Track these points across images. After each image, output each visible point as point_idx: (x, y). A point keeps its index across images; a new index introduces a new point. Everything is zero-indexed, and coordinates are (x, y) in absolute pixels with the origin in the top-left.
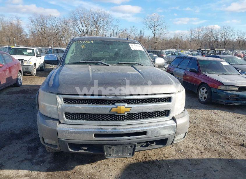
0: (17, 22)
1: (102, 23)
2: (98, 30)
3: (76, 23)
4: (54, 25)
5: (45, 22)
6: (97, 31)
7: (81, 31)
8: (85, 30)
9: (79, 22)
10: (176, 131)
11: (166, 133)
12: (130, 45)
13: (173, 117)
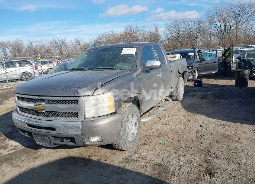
0: (155, 30)
1: (245, 16)
2: (239, 24)
3: (212, 22)
4: (188, 28)
5: (180, 26)
6: (237, 27)
7: (218, 29)
8: (223, 28)
9: (216, 20)
10: (81, 132)
11: (72, 132)
12: (124, 49)
13: (85, 119)
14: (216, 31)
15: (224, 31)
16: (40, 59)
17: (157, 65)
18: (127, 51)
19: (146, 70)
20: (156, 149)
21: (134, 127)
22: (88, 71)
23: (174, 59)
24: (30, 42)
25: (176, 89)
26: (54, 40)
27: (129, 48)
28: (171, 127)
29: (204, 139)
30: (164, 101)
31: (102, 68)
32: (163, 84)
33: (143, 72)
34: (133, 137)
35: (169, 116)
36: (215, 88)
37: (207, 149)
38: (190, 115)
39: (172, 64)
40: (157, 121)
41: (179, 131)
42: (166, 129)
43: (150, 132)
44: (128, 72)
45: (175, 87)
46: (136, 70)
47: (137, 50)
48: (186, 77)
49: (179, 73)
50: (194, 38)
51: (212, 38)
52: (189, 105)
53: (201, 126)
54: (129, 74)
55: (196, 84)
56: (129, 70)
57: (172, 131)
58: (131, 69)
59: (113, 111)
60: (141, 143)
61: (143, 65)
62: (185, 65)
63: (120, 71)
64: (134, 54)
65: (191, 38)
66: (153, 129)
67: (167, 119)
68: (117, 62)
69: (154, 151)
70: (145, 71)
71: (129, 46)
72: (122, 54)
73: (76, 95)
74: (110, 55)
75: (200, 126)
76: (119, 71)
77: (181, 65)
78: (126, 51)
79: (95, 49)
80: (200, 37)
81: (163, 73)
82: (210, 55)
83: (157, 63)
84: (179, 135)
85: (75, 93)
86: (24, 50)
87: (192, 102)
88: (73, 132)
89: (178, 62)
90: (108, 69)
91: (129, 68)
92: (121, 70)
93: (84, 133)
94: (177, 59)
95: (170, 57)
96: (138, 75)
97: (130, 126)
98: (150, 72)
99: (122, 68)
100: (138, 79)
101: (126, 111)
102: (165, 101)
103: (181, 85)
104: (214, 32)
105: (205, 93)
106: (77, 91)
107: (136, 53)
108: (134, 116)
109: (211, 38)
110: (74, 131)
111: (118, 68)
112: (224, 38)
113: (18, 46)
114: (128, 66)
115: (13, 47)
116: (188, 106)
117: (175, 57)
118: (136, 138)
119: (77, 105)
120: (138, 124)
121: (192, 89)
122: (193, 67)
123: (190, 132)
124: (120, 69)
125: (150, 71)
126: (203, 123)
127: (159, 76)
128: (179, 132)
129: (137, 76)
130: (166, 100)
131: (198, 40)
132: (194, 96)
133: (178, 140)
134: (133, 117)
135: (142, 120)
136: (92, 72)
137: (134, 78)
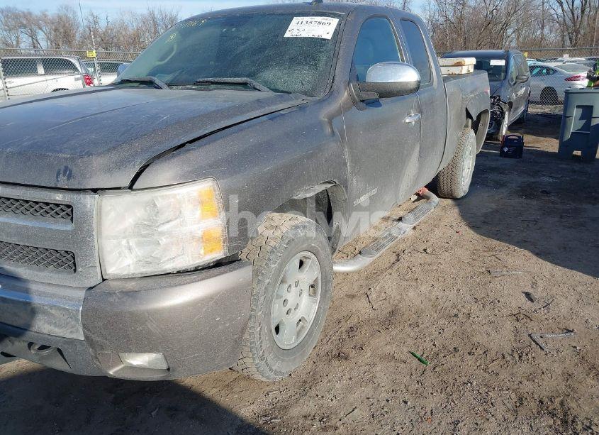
10: (84, 333)
11: (52, 327)
12: (295, 20)
13: (104, 280)
14: (560, 11)
15: (580, 11)
16: (95, 55)
17: (407, 83)
18: (306, 27)
19: (365, 96)
20: (375, 381)
21: (305, 299)
22: (166, 91)
23: (456, 70)
24: (92, 15)
25: (454, 165)
26: (152, 14)
27: (313, 15)
28: (430, 292)
29: (543, 353)
30: (413, 200)
31: (212, 83)
32: (417, 149)
33: (354, 102)
34: (298, 334)
35: (425, 250)
36: (561, 166)
37: (557, 401)
38: (489, 249)
39: (451, 87)
40: (388, 265)
41: (455, 311)
42: (414, 297)
43: (361, 306)
44: (299, 102)
45: (451, 157)
46: (331, 93)
47: (339, 25)
48: (484, 129)
49: (469, 115)
50: (500, 26)
51: (546, 31)
52: (486, 215)
53: (528, 295)
54: (301, 108)
55: (506, 150)
56: (305, 93)
57: (434, 306)
58: (314, 90)
59: (219, 254)
60: (327, 348)
61: (357, 78)
62: (487, 92)
63: (272, 94)
64: (329, 37)
65: (490, 26)
66: (373, 296)
67: (421, 257)
68: (266, 64)
69: (369, 390)
70: (363, 101)
71: (313, 11)
72: (287, 35)
73: (63, 183)
74: (247, 39)
75: (523, 298)
76: (265, 94)
77: (476, 90)
78: (301, 28)
79: (204, 19)
80: (514, 26)
81: (421, 112)
82: (545, 71)
83: (409, 76)
84: (455, 327)
85: (58, 174)
86: (78, 36)
87: (493, 205)
88: (56, 329)
89: (468, 80)
90: (232, 87)
91: (307, 87)
92: (276, 90)
93: (95, 338)
94: (464, 70)
95: (446, 66)
96: (339, 113)
97: (291, 297)
98: (380, 105)
99: (280, 86)
100: (336, 130)
101: (275, 247)
102: (416, 201)
103: (467, 153)
104: (553, 12)
105: (533, 180)
106: (66, 168)
107: (336, 33)
108: (308, 263)
109: (542, 28)
110: (60, 326)
111: (266, 83)
112: (577, 32)
113: (64, 26)
114: (301, 77)
115: (53, 27)
116: (483, 219)
117: (459, 64)
118: (310, 334)
119: (69, 227)
120: (323, 286)
121: (494, 164)
122: (499, 100)
123: (492, 318)
124: (272, 87)
125: (382, 101)
126: (534, 284)
127: (407, 121)
128: (456, 316)
129: (331, 119)
130: (420, 197)
131: (510, 31)
132: (499, 185)
133: (455, 349)
134: (304, 265)
135: (337, 268)
136: (177, 93)
137: (320, 124)
